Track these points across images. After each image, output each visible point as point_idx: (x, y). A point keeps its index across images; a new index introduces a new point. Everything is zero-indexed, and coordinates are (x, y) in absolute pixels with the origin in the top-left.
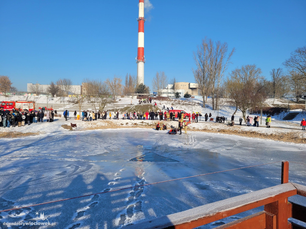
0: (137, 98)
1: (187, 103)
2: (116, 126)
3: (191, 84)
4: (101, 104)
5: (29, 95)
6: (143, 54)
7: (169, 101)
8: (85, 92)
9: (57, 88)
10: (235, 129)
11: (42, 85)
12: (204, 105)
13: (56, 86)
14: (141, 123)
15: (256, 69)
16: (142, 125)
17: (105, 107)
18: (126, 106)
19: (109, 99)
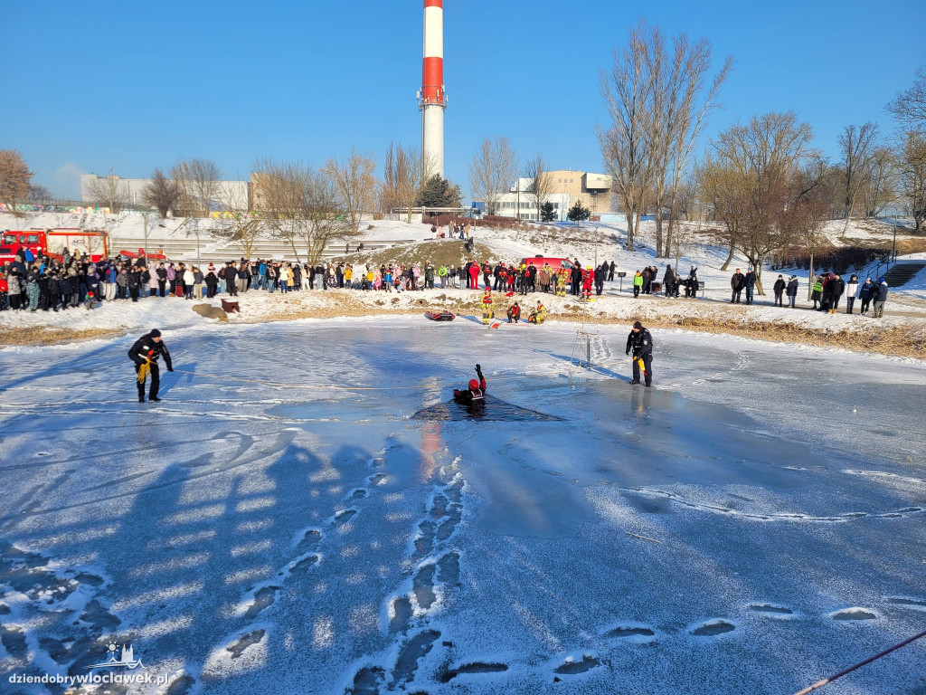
0: (424, 222)
1: (578, 235)
2: (362, 309)
3: (589, 176)
4: (312, 240)
5: (90, 210)
6: (440, 81)
7: (522, 229)
8: (261, 202)
9: (173, 191)
10: (729, 317)
11: (126, 181)
12: (629, 243)
13: (170, 182)
14: (438, 298)
15: (796, 126)
16: (443, 305)
17: (327, 248)
18: (389, 246)
19: (337, 225)
